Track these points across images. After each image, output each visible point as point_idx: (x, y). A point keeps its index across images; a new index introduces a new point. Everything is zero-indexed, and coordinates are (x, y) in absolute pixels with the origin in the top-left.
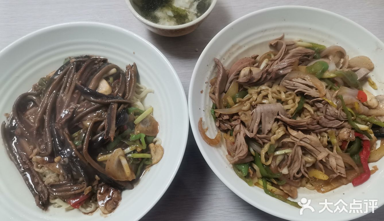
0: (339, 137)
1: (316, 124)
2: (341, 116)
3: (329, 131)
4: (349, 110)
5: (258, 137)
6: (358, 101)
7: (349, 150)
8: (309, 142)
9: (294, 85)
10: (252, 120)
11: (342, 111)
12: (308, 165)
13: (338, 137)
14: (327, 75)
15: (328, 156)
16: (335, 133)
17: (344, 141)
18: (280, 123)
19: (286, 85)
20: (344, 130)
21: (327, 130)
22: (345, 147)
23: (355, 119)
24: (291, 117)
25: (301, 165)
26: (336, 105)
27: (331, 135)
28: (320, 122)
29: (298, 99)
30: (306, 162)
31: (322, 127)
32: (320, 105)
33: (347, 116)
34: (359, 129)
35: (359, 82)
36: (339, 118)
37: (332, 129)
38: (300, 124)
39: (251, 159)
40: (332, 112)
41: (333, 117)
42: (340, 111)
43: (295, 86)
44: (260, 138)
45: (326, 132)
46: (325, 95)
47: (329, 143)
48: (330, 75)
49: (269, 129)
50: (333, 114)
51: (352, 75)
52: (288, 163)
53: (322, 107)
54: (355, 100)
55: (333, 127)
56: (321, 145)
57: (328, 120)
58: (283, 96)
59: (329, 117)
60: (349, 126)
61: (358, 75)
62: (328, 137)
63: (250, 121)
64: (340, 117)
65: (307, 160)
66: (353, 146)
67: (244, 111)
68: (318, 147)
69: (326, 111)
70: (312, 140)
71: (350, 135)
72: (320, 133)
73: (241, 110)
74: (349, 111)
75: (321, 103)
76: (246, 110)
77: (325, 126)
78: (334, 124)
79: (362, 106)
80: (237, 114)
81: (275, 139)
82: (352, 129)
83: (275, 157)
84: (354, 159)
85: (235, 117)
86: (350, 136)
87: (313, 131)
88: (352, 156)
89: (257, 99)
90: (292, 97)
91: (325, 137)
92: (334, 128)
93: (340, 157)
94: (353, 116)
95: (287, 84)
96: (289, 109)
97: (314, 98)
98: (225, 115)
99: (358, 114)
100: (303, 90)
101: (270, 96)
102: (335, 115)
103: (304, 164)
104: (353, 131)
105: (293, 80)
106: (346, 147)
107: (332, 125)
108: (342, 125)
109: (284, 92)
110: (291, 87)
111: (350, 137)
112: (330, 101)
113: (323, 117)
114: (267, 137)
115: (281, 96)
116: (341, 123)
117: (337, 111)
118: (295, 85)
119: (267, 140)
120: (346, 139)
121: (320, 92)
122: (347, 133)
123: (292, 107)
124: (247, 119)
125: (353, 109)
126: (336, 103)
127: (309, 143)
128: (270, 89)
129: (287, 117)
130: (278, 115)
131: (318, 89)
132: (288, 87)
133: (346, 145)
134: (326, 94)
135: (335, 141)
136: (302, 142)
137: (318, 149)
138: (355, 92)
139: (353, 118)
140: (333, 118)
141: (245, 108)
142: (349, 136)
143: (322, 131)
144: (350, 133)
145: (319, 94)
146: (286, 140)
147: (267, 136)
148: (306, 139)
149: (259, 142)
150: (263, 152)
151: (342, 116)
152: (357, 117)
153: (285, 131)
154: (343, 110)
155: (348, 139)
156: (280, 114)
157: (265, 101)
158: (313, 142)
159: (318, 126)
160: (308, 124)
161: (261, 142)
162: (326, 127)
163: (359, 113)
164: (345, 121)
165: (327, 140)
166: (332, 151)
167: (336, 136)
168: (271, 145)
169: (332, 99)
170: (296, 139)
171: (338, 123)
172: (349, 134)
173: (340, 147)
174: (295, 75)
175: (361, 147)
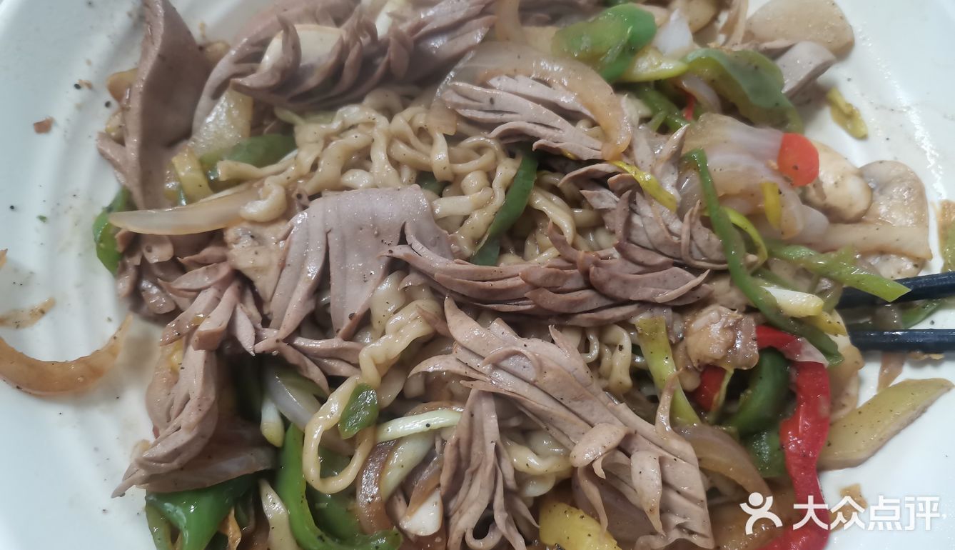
0: (686, 348)
1: (581, 284)
2: (694, 249)
3: (641, 319)
4: (736, 218)
5: (304, 352)
6: (779, 182)
7: (733, 408)
8: (531, 374)
9: (492, 101)
10: (282, 266)
11: (699, 223)
12: (535, 490)
13: (681, 347)
14: (649, 67)
15: (625, 446)
16: (669, 331)
17: (710, 370)
18: (411, 280)
19: (458, 105)
20: (710, 313)
21: (631, 315)
22: (715, 397)
23: (766, 265)
24: (468, 250)
25: (494, 492)
26: (671, 199)
27: (652, 339)
28: (599, 275)
29: (507, 170)
30: (522, 478)
31: (609, 303)
32: (605, 199)
33: (724, 248)
34: (777, 309)
35: (787, 103)
36: (687, 258)
37: (656, 311)
38: (498, 285)
39: (254, 461)
40: (653, 230)
41: (663, 254)
42: (692, 225)
43: (497, 106)
44: (316, 357)
45: (625, 324)
46: (628, 152)
47: (641, 376)
48: (660, 64)
49: (358, 310)
50: (660, 239)
51: (756, 68)
52: (444, 479)
53: (614, 205)
54: (765, 176)
55: (660, 298)
56: (596, 386)
57: (639, 269)
58: (439, 156)
59: (640, 255)
60: (734, 295)
61: (784, 71)
62: (636, 350)
63: (273, 273)
64: (691, 252)
65: (522, 467)
66: (749, 392)
67: (254, 222)
68: (576, 399)
69: (628, 224)
70: (548, 364)
71: (735, 337)
72: (602, 329)
73: (237, 219)
74: (736, 226)
75: (606, 187)
76: (262, 218)
77: (620, 293)
78: (664, 283)
79: (794, 205)
80: (215, 237)
81: (381, 360)
82: (750, 310)
83: (381, 451)
84: (756, 458)
85: (208, 252)
86: (734, 343)
87: (563, 319)
88: (746, 437)
89: (315, 167)
90: (486, 158)
91: (621, 348)
92: (663, 305)
93: (688, 450)
94: (752, 248)
95: (462, 101)
96: (466, 217)
97: (580, 163)
98: (158, 240)
99: (781, 240)
100: (530, 126)
101: (379, 155)
102: (667, 243)
103: (511, 484)
104: (750, 322)
105: (493, 82)
106: (720, 396)
107: (652, 290)
108: (701, 293)
109: (446, 136)
110: (480, 115)
111: (736, 352)
112: (644, 177)
113: (617, 255)
114: (346, 350)
115: (428, 156)
116: (695, 281)
117: (676, 226)
118: (497, 102)
119: (348, 363)
120: (716, 360)
121: (605, 137)
122: (724, 329)
123: (480, 207)
124: (261, 260)
125: (756, 217)
126: (678, 185)
127: (532, 379)
128: (382, 121)
129: (451, 251)
130: (403, 240)
131: (602, 123)
132: (467, 113)
133: (718, 387)
134: (630, 148)
135: (665, 367)
136: (499, 375)
137: (577, 410)
138: (767, 138)
139: (752, 258)
140: (661, 259)
141: (257, 208)
142: (731, 345)
143: (609, 320)
144: (733, 328)
145: (598, 144)
146: (433, 365)
147: (347, 344)
148: (517, 359)
149: (306, 375)
150: (317, 426)
151: (699, 248)
152: (771, 254)
153: (428, 322)
154: (707, 223)
155: (724, 358)
156: (411, 238)
157: (354, 177)
158: (549, 376)
159: (587, 293)
160: (535, 287)
161: (315, 373)
162: (628, 302)
163: (785, 237)
164: (716, 274)
165: (628, 366)
166: (651, 419)
167: (674, 346)
168: (359, 390)
169: (659, 169)
170: (474, 362)
171: (682, 283)
172: (729, 335)
173: (691, 395)
174: (504, 59)
175: (787, 397)
